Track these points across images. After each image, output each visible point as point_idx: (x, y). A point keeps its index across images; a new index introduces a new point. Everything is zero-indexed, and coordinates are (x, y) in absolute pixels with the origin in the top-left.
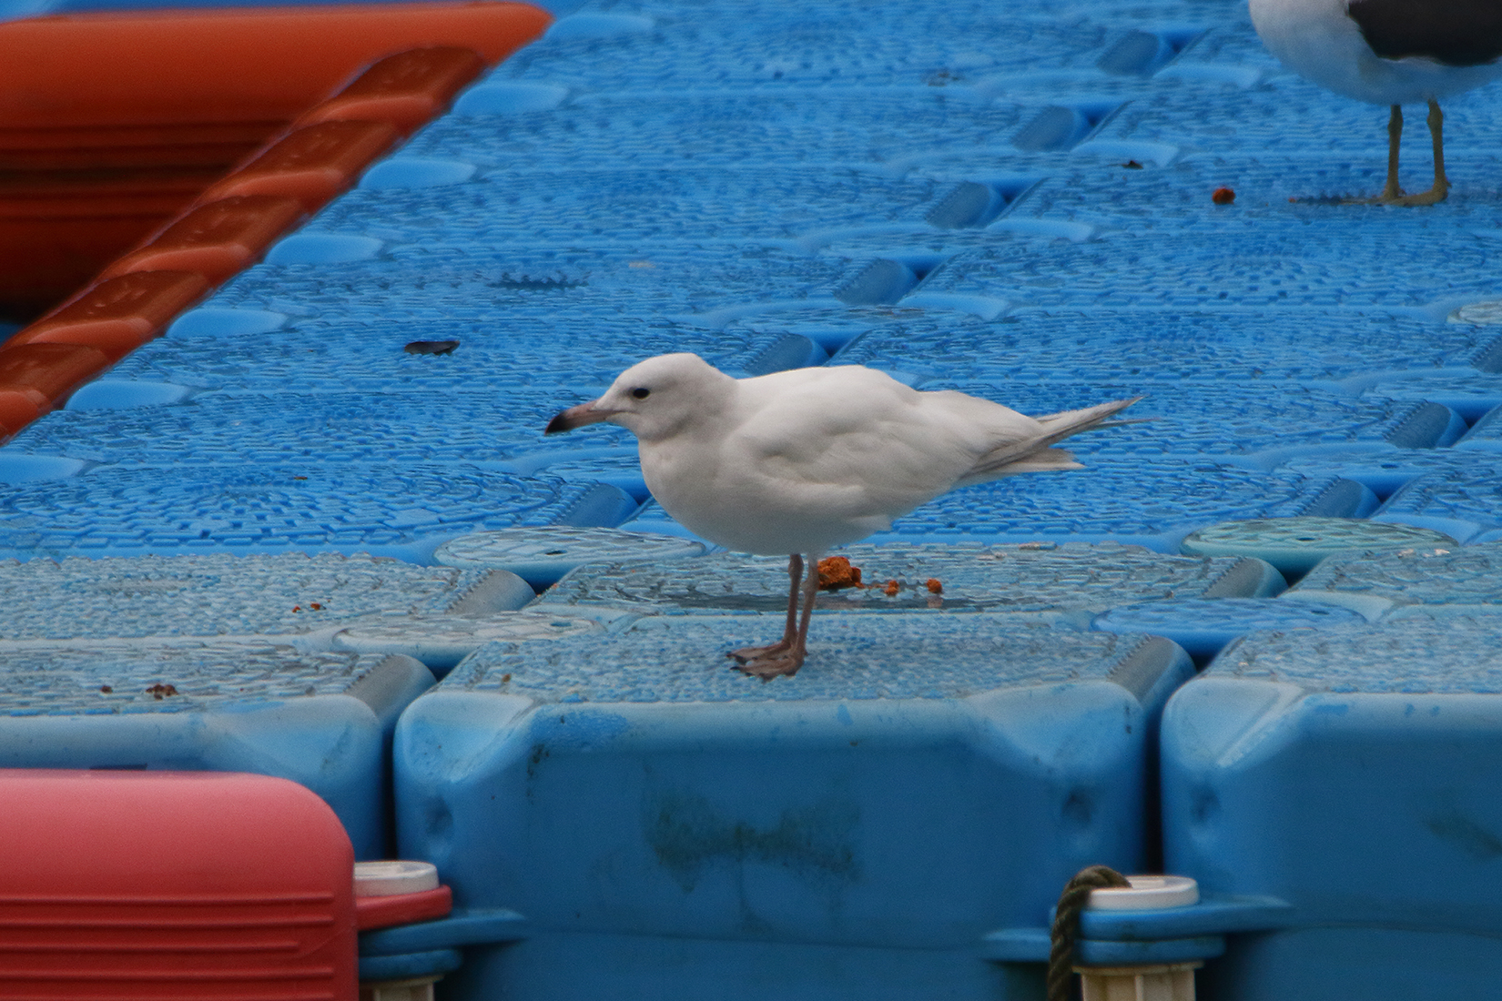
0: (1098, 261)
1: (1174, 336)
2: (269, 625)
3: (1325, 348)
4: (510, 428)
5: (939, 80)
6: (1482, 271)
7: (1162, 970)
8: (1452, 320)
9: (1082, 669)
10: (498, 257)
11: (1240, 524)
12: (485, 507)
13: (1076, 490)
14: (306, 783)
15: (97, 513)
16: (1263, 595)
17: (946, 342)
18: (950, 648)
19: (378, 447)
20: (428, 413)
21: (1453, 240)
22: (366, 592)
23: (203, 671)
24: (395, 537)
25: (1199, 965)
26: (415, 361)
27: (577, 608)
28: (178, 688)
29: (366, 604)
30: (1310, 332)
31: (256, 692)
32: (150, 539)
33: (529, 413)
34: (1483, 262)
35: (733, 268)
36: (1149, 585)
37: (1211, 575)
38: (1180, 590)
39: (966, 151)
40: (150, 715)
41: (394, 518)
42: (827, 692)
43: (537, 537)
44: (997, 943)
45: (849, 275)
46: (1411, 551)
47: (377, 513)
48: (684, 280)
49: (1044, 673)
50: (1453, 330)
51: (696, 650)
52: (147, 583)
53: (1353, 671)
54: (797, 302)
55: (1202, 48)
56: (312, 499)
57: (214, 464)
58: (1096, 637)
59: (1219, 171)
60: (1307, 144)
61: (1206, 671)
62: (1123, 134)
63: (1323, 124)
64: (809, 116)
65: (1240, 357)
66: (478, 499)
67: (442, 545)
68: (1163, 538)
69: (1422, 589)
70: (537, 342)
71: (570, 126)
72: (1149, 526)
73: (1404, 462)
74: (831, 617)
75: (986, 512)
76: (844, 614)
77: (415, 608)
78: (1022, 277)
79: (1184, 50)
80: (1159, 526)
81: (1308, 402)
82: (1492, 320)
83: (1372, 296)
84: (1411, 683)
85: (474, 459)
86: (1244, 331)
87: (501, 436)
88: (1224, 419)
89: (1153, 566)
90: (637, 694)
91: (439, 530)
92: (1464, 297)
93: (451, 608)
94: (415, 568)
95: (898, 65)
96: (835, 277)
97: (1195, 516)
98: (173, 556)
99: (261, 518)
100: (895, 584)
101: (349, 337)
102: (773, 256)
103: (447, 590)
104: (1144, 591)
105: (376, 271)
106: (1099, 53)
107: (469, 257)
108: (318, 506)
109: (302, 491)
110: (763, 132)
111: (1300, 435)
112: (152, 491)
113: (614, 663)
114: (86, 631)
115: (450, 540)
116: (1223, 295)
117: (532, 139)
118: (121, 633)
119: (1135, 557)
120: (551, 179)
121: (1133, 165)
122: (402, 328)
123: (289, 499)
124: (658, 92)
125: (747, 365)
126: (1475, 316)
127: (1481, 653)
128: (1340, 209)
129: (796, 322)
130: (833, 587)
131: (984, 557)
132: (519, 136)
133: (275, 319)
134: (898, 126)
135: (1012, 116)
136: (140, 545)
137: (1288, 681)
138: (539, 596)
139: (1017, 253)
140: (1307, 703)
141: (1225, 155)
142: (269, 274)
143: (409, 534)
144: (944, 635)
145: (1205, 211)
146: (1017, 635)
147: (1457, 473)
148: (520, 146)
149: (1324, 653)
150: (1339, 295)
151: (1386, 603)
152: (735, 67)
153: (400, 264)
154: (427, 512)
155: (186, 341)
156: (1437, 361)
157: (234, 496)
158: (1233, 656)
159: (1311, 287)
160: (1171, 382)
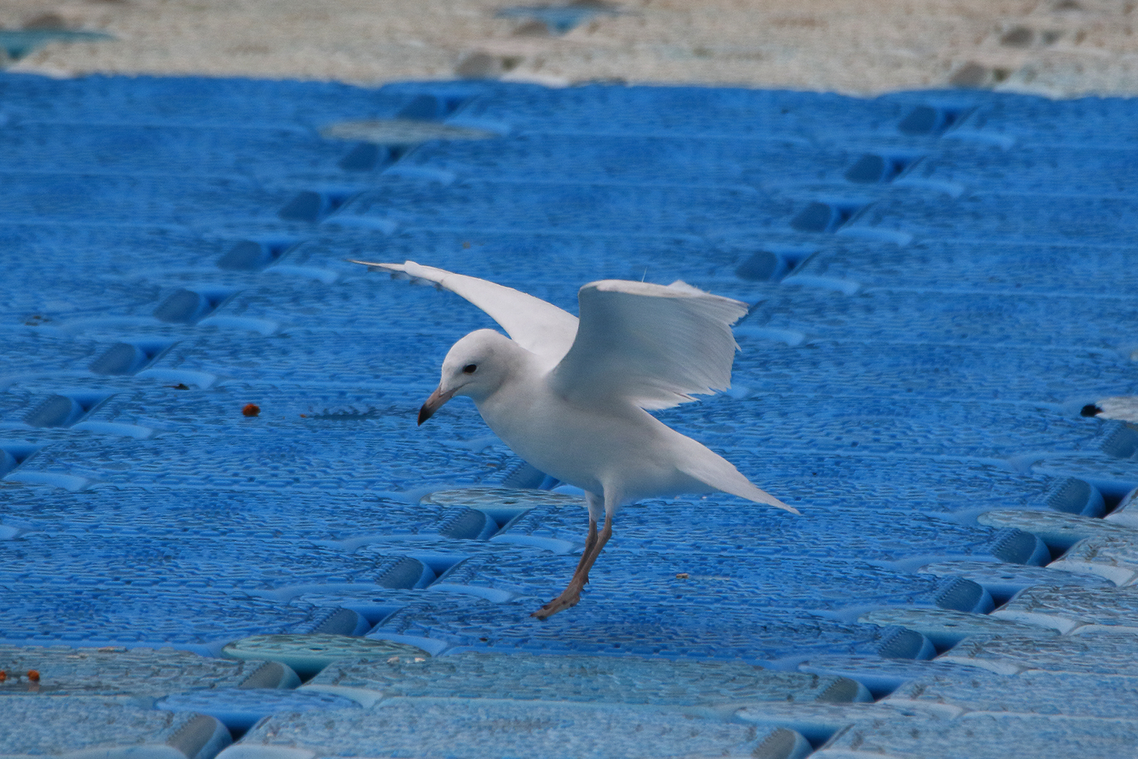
0: (157, 453)
1: (215, 506)
3: (329, 518)
5: (33, 321)
6: (447, 469)
8: (424, 502)
9: (148, 737)
11: (267, 637)
13: (142, 611)
16: (285, 688)
17: (41, 506)
30: (317, 507)
34: (448, 462)
36: (198, 679)
37: (245, 673)
38: (221, 683)
39: (55, 374)
46: (396, 659)
49: (118, 738)
50: (425, 508)
53: (353, 742)
55: (234, 304)
58: (158, 714)
59: (247, 393)
60: (314, 377)
61: (242, 739)
62: (174, 365)
63: (326, 363)
65: (264, 522)
68: (208, 646)
69: (405, 686)
72: (198, 637)
73: (390, 598)
75: (73, 625)
78: (99, 462)
79: (220, 306)
80: (205, 638)
81: (317, 555)
82: (455, 503)
83: (364, 483)
84: (397, 751)
86: (268, 505)
88: (254, 564)
89: (200, 666)
92: (434, 487)
97: (232, 631)
100: (3, 674)
104: (195, 683)
106: (156, 305)
111: (311, 577)
116: (251, 479)
119: (187, 659)
121: (182, 387)
126: (442, 500)
127: (451, 730)
128: (339, 423)
131: (71, 657)
135: (90, 349)
137: (304, 748)
139: (94, 445)
141: (251, 382)
144: (42, 710)
145: (235, 420)
146: (98, 711)
147: (430, 606)
149: (332, 728)
150: (339, 482)
151: (377, 695)
156: (414, 530)
158: (262, 729)
159: (318, 475)
160: (213, 538)
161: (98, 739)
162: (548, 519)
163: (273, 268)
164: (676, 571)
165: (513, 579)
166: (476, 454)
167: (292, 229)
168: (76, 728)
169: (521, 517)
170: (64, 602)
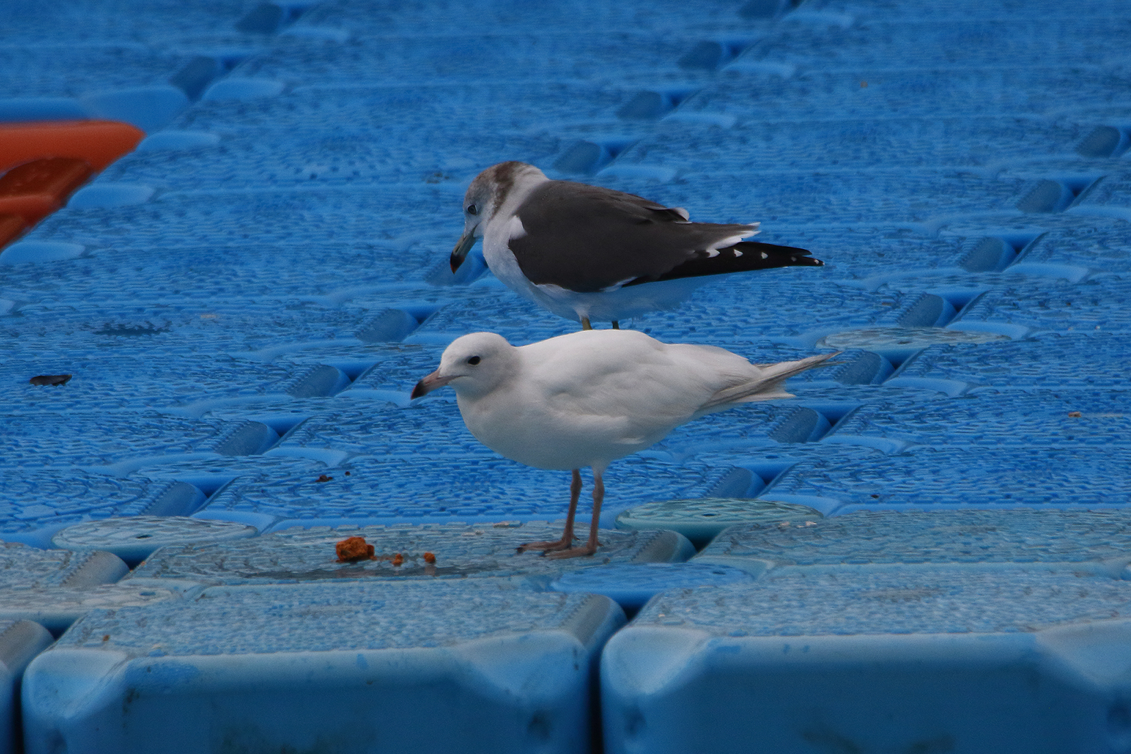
4: (110, 440)
5: (435, 179)
6: (841, 310)
8: (820, 346)
9: (541, 622)
10: (101, 312)
11: (661, 504)
12: (91, 502)
13: (537, 480)
16: (676, 560)
18: (441, 607)
19: (10, 457)
20: (48, 430)
21: (820, 288)
24: (22, 527)
26: (38, 390)
27: (160, 581)
29: (1, 581)
33: (124, 429)
34: (843, 303)
35: (278, 317)
37: (638, 544)
38: (615, 557)
41: (22, 512)
42: (349, 644)
43: (130, 525)
45: (366, 321)
46: (788, 523)
47: (8, 509)
48: (243, 326)
49: (512, 625)
51: (250, 613)
53: (744, 620)
54: (328, 342)
55: (632, 153)
58: (551, 597)
61: (633, 622)
63: (723, 207)
64: (337, 206)
66: (85, 496)
67: (55, 533)
69: (796, 553)
70: (130, 375)
71: (156, 216)
73: (783, 454)
74: (351, 584)
75: (469, 499)
76: (362, 581)
77: (37, 583)
78: (497, 320)
79: (620, 155)
82: (850, 345)
83: (760, 329)
84: (787, 628)
85: (82, 465)
87: (103, 447)
90: (205, 649)
91: (55, 521)
92: (829, 329)
93: (65, 582)
94: (38, 551)
95: (404, 168)
96: (356, 322)
97: (625, 498)
100: (400, 557)
102: (309, 308)
103: (62, 568)
105: (9, 324)
106: (556, 157)
107: (79, 312)
110: (302, 218)
111: (705, 434)
113: (188, 625)
115: (64, 529)
117: (128, 226)
119: (580, 531)
120: (143, 255)
122: (28, 366)
124: (222, 190)
125: (289, 389)
126: (836, 343)
127: (840, 603)
129: (326, 356)
130: (353, 560)
131: (467, 534)
132: (116, 224)
134: (404, 213)
137: (695, 629)
138: (132, 572)
139: (493, 302)
140: (710, 645)
143: (33, 524)
144: (437, 597)
146: (492, 596)
147: (822, 461)
148: (118, 231)
149: (722, 605)
150: (735, 329)
151: (771, 565)
152: (281, 172)
153: (27, 318)
154: (47, 507)
156: (808, 377)
158: (654, 609)
159: (714, 323)
161: (492, 627)
162: (941, 359)
163: (673, 115)
164: (1068, 409)
165: (906, 427)
166: (871, 293)
167: (691, 78)
168: (470, 617)
169: (915, 358)
170: (461, 474)
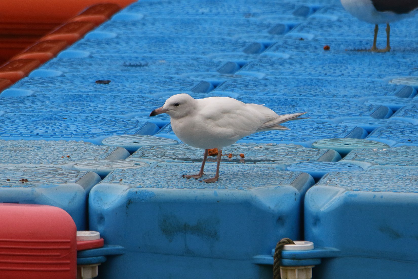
0: (291, 64)
1: (312, 85)
2: (55, 161)
3: (354, 89)
4: (124, 106)
5: (248, 16)
6: (398, 70)
7: (303, 268)
8: (390, 83)
9: (283, 182)
10: (122, 58)
11: (329, 139)
12: (117, 129)
14: (64, 209)
15: (7, 127)
16: (334, 161)
17: (247, 85)
18: (246, 174)
19: (87, 110)
20: (101, 101)
21: (391, 61)
22: (82, 153)
23: (36, 175)
24: (91, 137)
25: (313, 267)
26: (98, 86)
27: (142, 159)
28: (29, 180)
29: (82, 156)
30: (350, 85)
31: (50, 182)
32: (22, 135)
33: (130, 102)
34: (399, 67)
35: (188, 63)
36: (303, 157)
37: (320, 155)
38: (311, 159)
39: (255, 35)
40: (20, 188)
41: (91, 131)
42: (211, 187)
43: (130, 138)
44: (257, 259)
45: (221, 66)
46: (376, 149)
47: (86, 129)
48: (175, 66)
49: (272, 183)
50: (390, 86)
51: (175, 173)
52: (21, 148)
53: (359, 185)
54: (206, 73)
55: (322, 11)
56: (68, 125)
57: (41, 114)
58: (287, 172)
59: (326, 42)
60: (351, 35)
61: (317, 183)
62: (299, 31)
63: (355, 31)
64: (211, 24)
65: (330, 91)
66: (115, 126)
67: (104, 139)
68: (307, 143)
69: (379, 161)
70: (132, 82)
71: (144, 25)
72: (303, 139)
73: (375, 123)
74: (213, 164)
77: (96, 158)
78: (270, 68)
79: (317, 11)
80: (306, 140)
81: (348, 105)
82: (401, 83)
83: (368, 76)
84: (375, 189)
85: (114, 114)
86: (332, 84)
87: (122, 108)
88: (325, 109)
89: (304, 151)
90: (157, 186)
91: (103, 135)
92: (393, 77)
93: (106, 158)
94: (96, 146)
95: (237, 12)
96: (217, 66)
97: (316, 137)
98: (28, 140)
99: (53, 130)
100: (231, 155)
101: (80, 78)
102: (200, 60)
103: (105, 153)
104: (301, 159)
105: (88, 61)
106: (293, 11)
107: (114, 58)
108: (70, 127)
109: (65, 122)
110: (198, 28)
111: (346, 114)
112: (23, 121)
113: (151, 177)
114: (4, 162)
115: (107, 138)
116: (326, 74)
117: (133, 28)
118: (13, 163)
119: (299, 148)
120: (139, 38)
121: (302, 39)
122: (95, 77)
123: (62, 125)
124: (169, 17)
125: (192, 90)
126: (396, 82)
127: (395, 180)
128: (359, 53)
129: (206, 78)
130: (213, 155)
131: (256, 147)
132: (129, 26)
133: (59, 73)
134: (236, 27)
135: (268, 26)
136: (19, 137)
137: (340, 187)
138: (131, 155)
139: (268, 61)
140: (346, 194)
141: (327, 38)
142: (58, 61)
143: (95, 136)
144: (244, 171)
145: (321, 52)
146: (265, 171)
147: (390, 126)
148: (130, 29)
149: (351, 179)
150: (358, 75)
151: (369, 164)
152: (191, 11)
153: (95, 59)
154: (100, 130)
155: (34, 78)
156: (385, 94)
157: (46, 123)
158: (325, 179)
159: (350, 73)
160: (311, 98)
161: (264, 183)
166: (410, 64)
168: (257, 179)
